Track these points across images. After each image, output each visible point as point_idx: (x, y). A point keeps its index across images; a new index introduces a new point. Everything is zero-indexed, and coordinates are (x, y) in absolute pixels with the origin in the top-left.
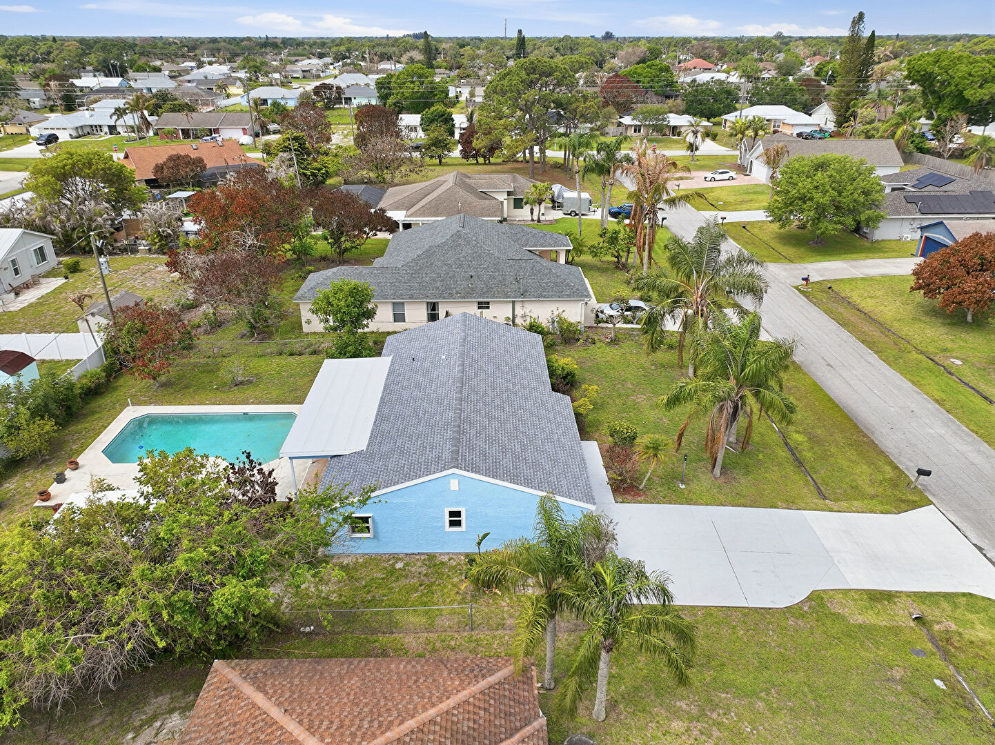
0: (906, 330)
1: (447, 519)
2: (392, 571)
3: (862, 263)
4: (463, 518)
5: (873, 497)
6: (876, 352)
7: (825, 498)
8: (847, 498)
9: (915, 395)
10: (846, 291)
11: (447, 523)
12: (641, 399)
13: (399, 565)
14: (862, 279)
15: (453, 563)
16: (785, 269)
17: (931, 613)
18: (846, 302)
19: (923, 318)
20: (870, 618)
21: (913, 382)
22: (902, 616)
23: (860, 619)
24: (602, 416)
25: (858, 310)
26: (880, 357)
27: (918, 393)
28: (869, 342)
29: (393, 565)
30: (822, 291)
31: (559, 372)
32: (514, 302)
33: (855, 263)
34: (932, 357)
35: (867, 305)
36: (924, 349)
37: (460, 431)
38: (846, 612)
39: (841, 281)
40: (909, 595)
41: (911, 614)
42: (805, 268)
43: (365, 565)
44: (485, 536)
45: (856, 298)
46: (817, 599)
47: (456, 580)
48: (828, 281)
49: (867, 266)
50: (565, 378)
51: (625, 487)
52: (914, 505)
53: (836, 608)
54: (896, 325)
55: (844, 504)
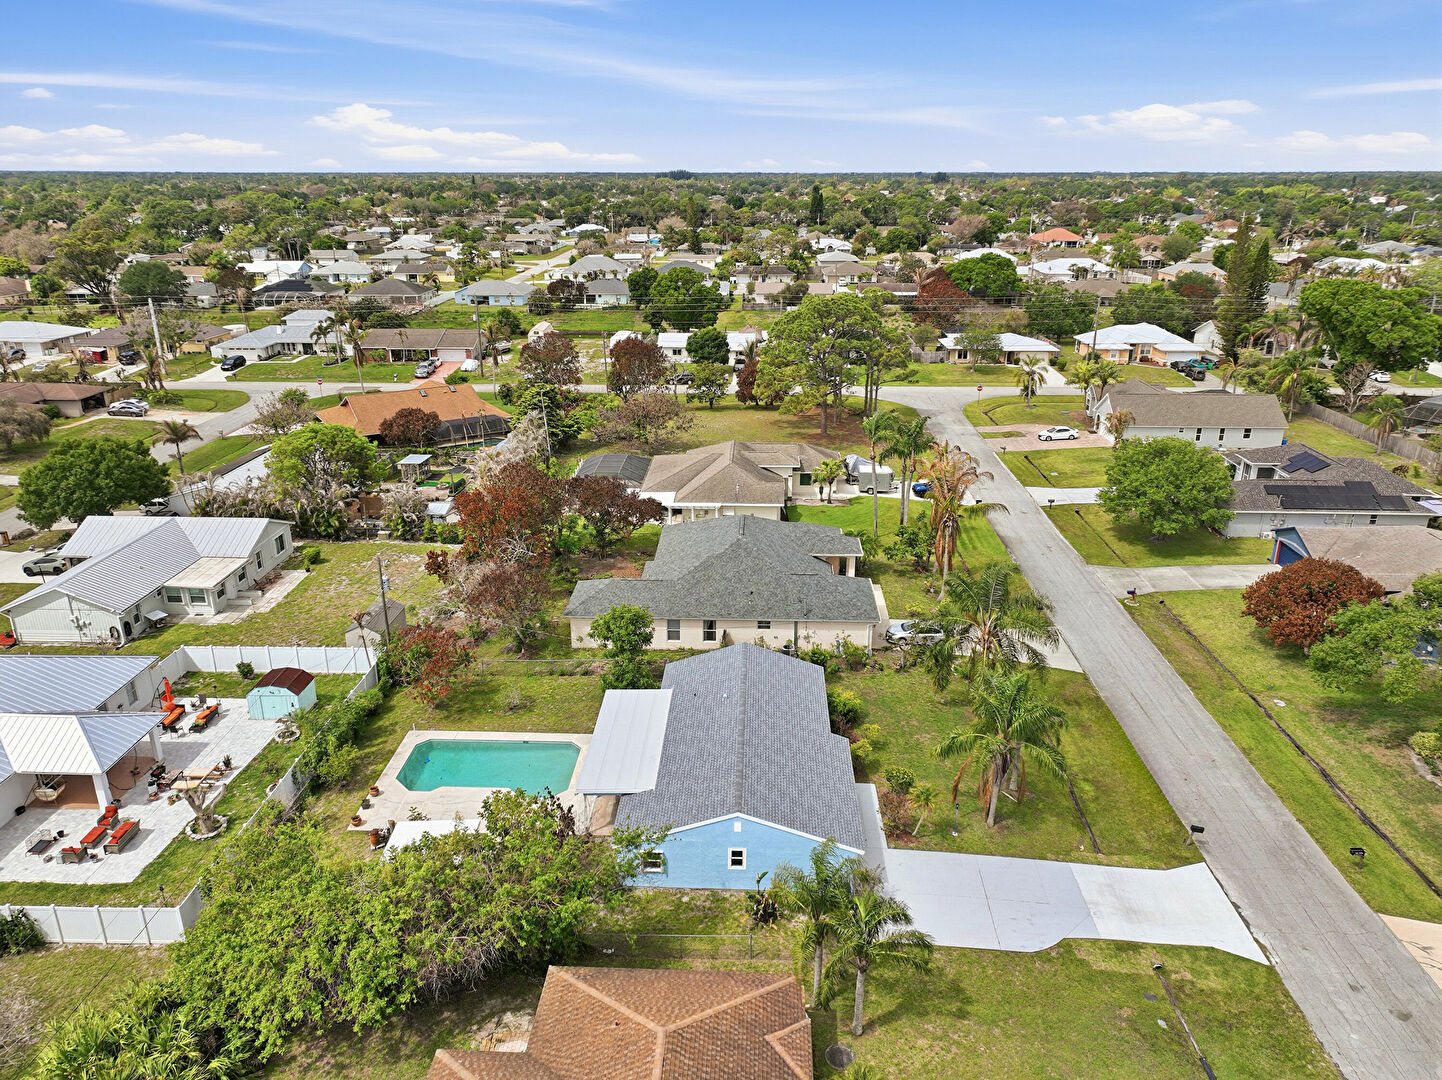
0: (1235, 662)
1: (730, 858)
2: (679, 905)
3: (1207, 570)
4: (744, 858)
5: (1146, 852)
6: (1194, 689)
7: (1099, 851)
8: (1121, 851)
9: (1222, 743)
10: (1178, 607)
11: (730, 862)
12: (925, 739)
13: (685, 899)
14: (1202, 592)
15: (733, 899)
16: (1114, 575)
17: (1170, 964)
18: (1177, 623)
19: (1257, 647)
20: (1112, 966)
21: (1224, 727)
22: (1144, 965)
23: (1103, 966)
24: (883, 757)
25: (1189, 633)
26: (1197, 695)
27: (1225, 739)
28: (1190, 676)
29: (680, 898)
30: (1152, 606)
31: (840, 708)
32: (796, 623)
33: (1197, 570)
34: (1255, 696)
35: (1199, 627)
36: (1249, 686)
37: (742, 775)
38: (1091, 959)
39: (1176, 593)
40: (1154, 946)
41: (1153, 964)
42: (1138, 575)
43: (655, 898)
44: (764, 874)
45: (1188, 618)
46: (1066, 947)
47: (736, 914)
48: (1161, 594)
49: (1211, 576)
50: (845, 715)
51: (900, 833)
52: (1186, 862)
53: (1081, 955)
54: (1226, 654)
55: (1115, 858)
